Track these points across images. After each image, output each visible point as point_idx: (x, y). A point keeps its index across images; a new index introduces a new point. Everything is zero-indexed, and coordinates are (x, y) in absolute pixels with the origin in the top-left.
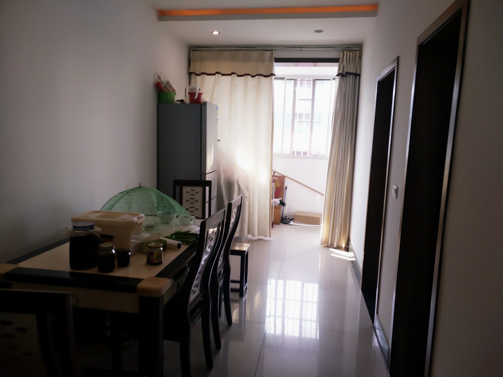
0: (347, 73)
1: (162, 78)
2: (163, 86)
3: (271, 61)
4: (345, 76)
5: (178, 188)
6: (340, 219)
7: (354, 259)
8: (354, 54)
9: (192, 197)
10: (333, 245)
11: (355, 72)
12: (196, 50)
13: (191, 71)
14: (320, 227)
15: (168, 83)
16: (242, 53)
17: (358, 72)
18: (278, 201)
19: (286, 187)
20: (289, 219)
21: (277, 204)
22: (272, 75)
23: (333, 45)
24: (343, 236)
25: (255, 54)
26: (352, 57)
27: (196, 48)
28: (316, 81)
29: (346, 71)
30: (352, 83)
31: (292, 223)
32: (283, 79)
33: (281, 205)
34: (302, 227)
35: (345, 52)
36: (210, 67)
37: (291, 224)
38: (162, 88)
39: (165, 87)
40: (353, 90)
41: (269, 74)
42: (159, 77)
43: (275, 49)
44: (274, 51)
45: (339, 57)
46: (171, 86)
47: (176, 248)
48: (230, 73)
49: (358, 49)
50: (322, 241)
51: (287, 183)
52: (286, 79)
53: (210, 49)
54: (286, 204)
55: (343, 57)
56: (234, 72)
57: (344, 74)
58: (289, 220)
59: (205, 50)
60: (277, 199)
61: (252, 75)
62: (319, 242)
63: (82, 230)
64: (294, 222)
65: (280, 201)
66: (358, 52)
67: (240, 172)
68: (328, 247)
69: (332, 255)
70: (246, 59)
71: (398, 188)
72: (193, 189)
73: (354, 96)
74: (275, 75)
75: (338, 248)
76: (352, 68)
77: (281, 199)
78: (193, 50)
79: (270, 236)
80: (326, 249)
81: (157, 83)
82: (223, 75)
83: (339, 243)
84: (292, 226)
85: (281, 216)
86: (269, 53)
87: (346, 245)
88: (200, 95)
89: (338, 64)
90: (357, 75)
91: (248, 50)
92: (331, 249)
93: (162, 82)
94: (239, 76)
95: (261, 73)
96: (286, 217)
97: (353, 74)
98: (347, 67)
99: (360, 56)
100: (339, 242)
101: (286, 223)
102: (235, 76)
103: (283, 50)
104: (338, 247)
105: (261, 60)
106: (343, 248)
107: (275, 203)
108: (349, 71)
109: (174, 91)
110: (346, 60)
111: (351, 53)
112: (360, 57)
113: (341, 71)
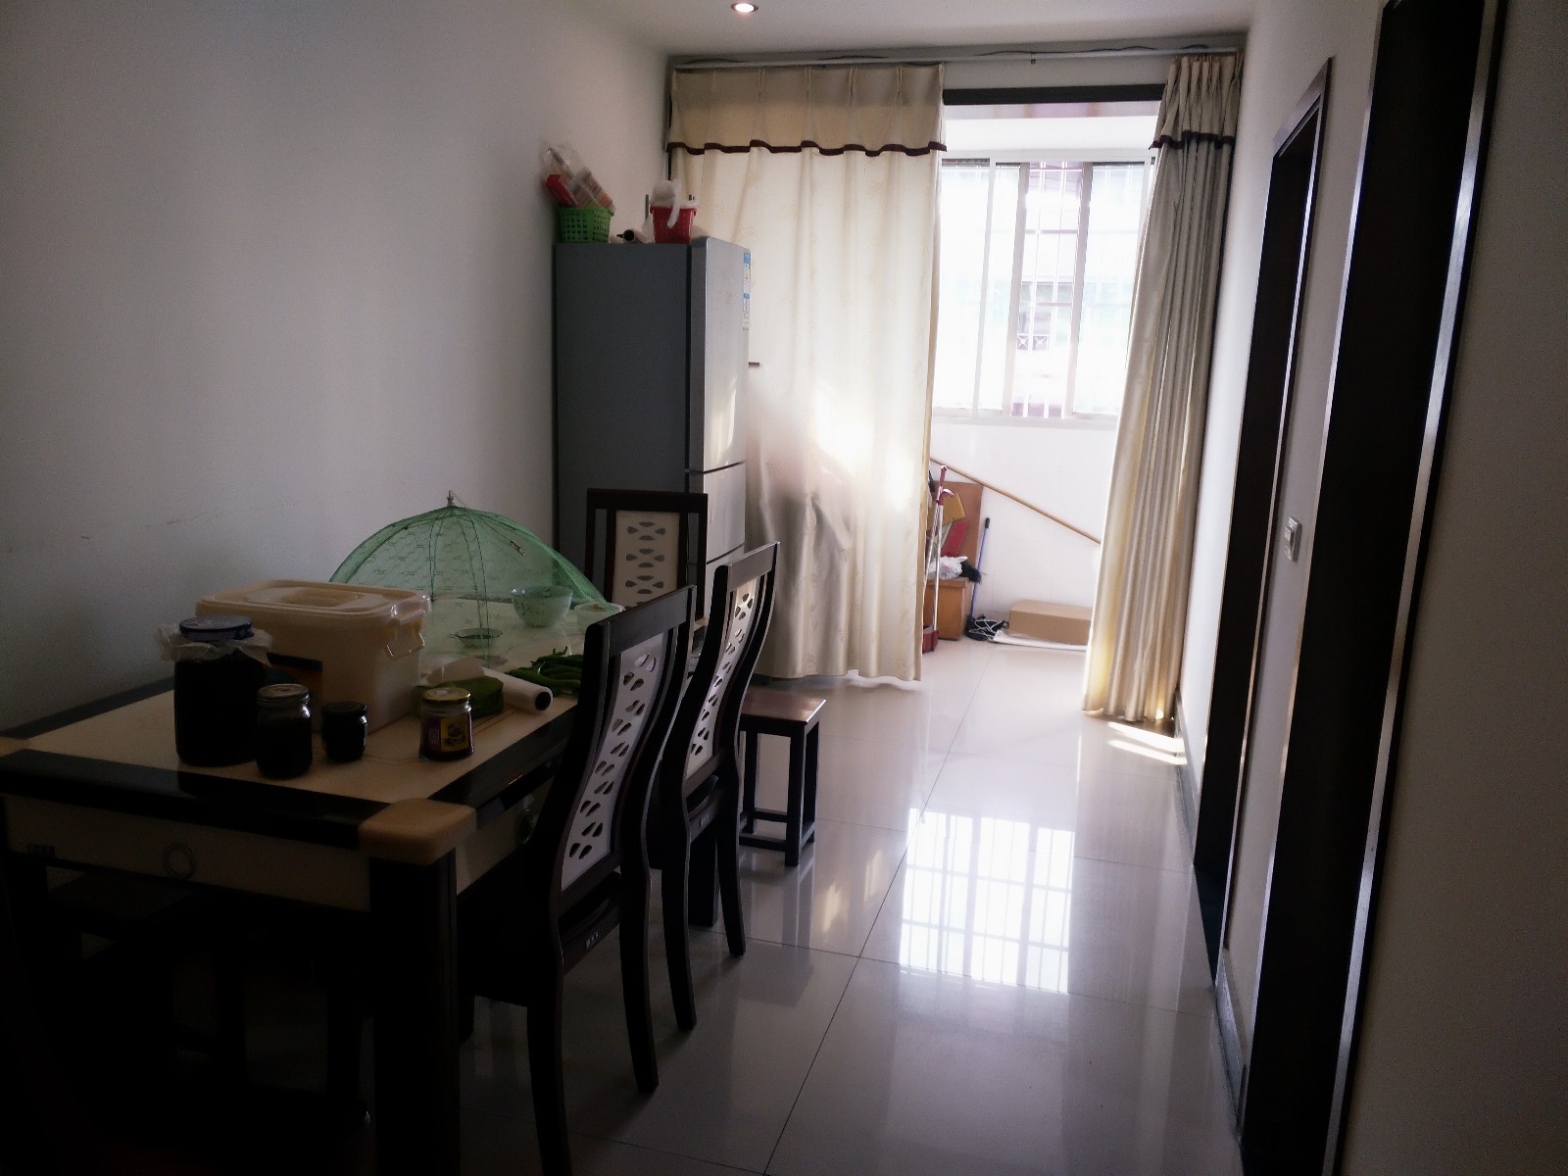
0: (1189, 136)
1: (568, 162)
2: (569, 186)
3: (930, 100)
4: (1183, 147)
5: (601, 515)
6: (1149, 629)
7: (1182, 761)
8: (1216, 67)
9: (646, 545)
10: (1123, 714)
11: (1216, 131)
12: (690, 71)
13: (674, 138)
14: (1085, 651)
15: (587, 177)
16: (837, 75)
17: (1228, 132)
18: (954, 564)
19: (987, 521)
20: (990, 624)
21: (950, 576)
22: (937, 146)
23: (1143, 39)
24: (1158, 684)
25: (880, 78)
26: (1210, 80)
27: (689, 63)
28: (1096, 169)
29: (1186, 127)
30: (1207, 165)
31: (1000, 636)
32: (985, 162)
33: (966, 579)
34: (1030, 649)
35: (1185, 60)
36: (735, 125)
37: (995, 639)
38: (567, 194)
39: (578, 189)
40: (1207, 192)
41: (926, 145)
42: (558, 159)
43: (945, 59)
44: (941, 66)
45: (1163, 82)
46: (596, 188)
47: (532, 706)
48: (797, 143)
49: (1233, 50)
50: (1087, 696)
51: (992, 507)
52: (992, 162)
53: (734, 65)
54: (983, 576)
55: (1177, 81)
56: (809, 138)
57: (1179, 139)
58: (990, 629)
59: (717, 69)
60: (952, 558)
61: (868, 148)
62: (1079, 703)
63: (207, 642)
64: (1007, 633)
65: (963, 564)
66: (1229, 61)
67: (825, 470)
68: (1106, 717)
69: (1116, 744)
70: (850, 96)
71: (1300, 527)
72: (646, 520)
73: (1210, 216)
74: (943, 148)
75: (1141, 721)
76: (1206, 118)
77: (966, 558)
78: (680, 71)
79: (917, 678)
80: (1099, 725)
81: (551, 176)
82: (774, 150)
83: (1144, 706)
84: (999, 647)
85: (964, 614)
86: (924, 73)
87: (1168, 712)
88: (686, 214)
89: (1158, 104)
90: (1224, 143)
91: (856, 65)
92: (1113, 725)
93: (569, 176)
94: (825, 152)
95: (897, 141)
96: (984, 617)
97: (1210, 137)
98: (1190, 115)
99: (1237, 74)
100: (1143, 703)
101: (980, 638)
102: (811, 154)
103: (975, 61)
104: (1139, 718)
105: (900, 96)
106: (1158, 723)
107: (945, 570)
108: (1195, 129)
109: (607, 203)
110: (1186, 91)
111: (1206, 65)
112: (1238, 78)
113: (1167, 131)
